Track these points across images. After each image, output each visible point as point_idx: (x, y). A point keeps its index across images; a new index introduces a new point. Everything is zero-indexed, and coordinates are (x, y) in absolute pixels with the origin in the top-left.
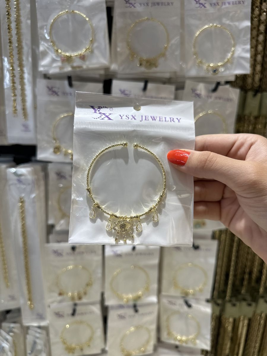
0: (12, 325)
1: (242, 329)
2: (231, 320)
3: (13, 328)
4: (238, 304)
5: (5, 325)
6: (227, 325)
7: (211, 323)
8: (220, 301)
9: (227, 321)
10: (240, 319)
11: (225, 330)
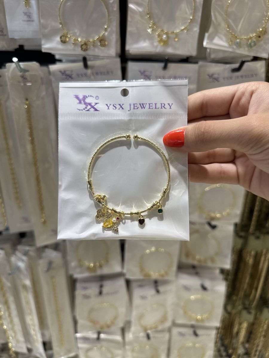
0: (27, 248)
1: (264, 263)
2: (253, 253)
3: (29, 251)
4: (262, 237)
5: (20, 247)
6: (248, 258)
7: (232, 256)
8: (242, 234)
9: (248, 255)
10: (262, 252)
11: (246, 264)
